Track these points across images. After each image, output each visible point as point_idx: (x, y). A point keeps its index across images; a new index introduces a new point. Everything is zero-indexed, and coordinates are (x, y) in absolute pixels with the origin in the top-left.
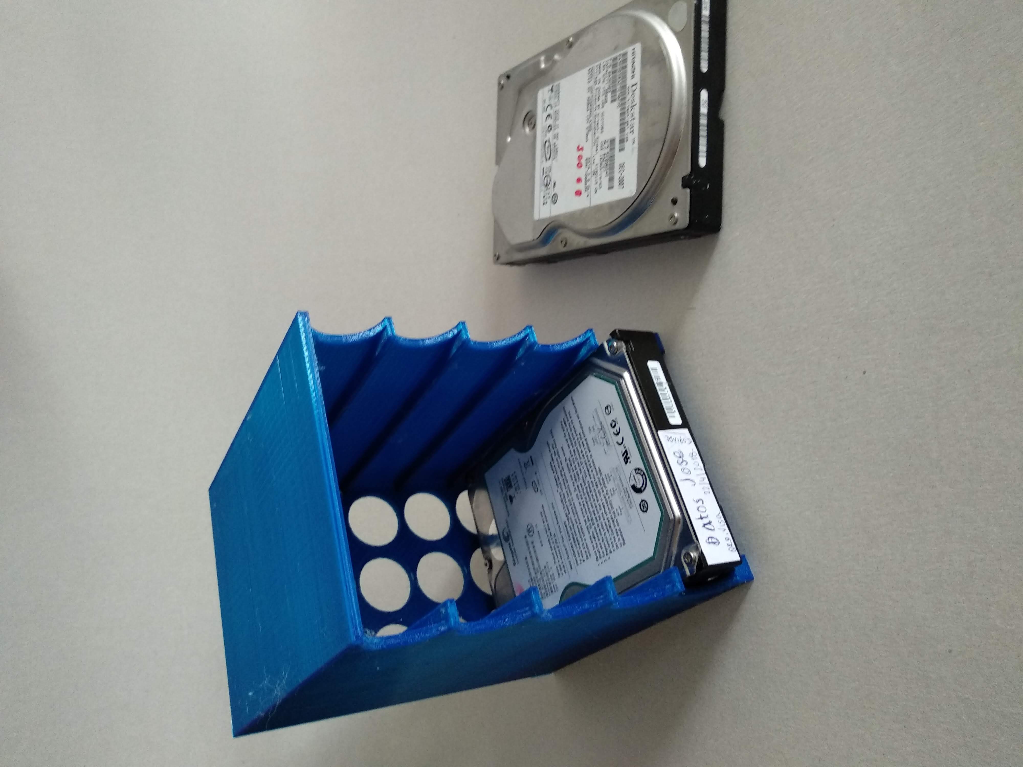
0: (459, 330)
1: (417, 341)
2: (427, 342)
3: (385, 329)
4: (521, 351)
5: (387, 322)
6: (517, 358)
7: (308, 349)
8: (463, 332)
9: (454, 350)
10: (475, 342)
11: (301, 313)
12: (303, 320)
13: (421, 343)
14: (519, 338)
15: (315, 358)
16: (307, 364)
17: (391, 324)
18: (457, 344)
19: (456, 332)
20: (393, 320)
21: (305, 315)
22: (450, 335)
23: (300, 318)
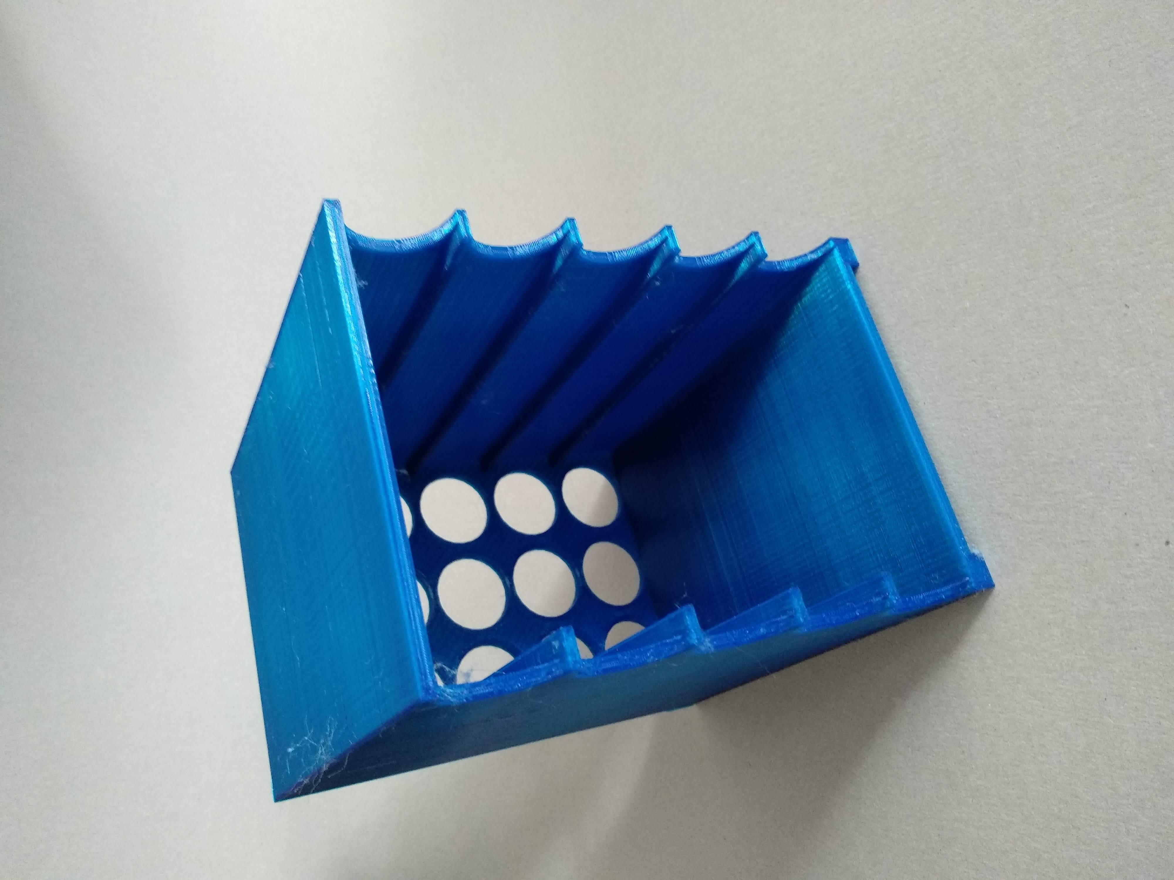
0: (565, 231)
1: (505, 249)
2: (520, 252)
3: (456, 228)
4: (656, 266)
5: (459, 218)
6: (650, 275)
7: (341, 256)
8: (572, 233)
9: (559, 262)
10: (588, 252)
11: (328, 201)
12: (332, 211)
13: (510, 252)
14: (653, 244)
15: (352, 270)
16: (340, 278)
17: (464, 219)
18: (564, 252)
19: (560, 234)
20: (468, 215)
21: (335, 204)
22: (553, 239)
23: (327, 212)
